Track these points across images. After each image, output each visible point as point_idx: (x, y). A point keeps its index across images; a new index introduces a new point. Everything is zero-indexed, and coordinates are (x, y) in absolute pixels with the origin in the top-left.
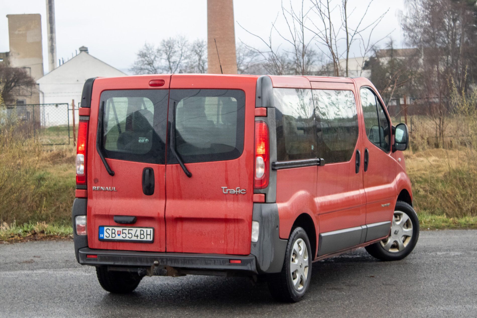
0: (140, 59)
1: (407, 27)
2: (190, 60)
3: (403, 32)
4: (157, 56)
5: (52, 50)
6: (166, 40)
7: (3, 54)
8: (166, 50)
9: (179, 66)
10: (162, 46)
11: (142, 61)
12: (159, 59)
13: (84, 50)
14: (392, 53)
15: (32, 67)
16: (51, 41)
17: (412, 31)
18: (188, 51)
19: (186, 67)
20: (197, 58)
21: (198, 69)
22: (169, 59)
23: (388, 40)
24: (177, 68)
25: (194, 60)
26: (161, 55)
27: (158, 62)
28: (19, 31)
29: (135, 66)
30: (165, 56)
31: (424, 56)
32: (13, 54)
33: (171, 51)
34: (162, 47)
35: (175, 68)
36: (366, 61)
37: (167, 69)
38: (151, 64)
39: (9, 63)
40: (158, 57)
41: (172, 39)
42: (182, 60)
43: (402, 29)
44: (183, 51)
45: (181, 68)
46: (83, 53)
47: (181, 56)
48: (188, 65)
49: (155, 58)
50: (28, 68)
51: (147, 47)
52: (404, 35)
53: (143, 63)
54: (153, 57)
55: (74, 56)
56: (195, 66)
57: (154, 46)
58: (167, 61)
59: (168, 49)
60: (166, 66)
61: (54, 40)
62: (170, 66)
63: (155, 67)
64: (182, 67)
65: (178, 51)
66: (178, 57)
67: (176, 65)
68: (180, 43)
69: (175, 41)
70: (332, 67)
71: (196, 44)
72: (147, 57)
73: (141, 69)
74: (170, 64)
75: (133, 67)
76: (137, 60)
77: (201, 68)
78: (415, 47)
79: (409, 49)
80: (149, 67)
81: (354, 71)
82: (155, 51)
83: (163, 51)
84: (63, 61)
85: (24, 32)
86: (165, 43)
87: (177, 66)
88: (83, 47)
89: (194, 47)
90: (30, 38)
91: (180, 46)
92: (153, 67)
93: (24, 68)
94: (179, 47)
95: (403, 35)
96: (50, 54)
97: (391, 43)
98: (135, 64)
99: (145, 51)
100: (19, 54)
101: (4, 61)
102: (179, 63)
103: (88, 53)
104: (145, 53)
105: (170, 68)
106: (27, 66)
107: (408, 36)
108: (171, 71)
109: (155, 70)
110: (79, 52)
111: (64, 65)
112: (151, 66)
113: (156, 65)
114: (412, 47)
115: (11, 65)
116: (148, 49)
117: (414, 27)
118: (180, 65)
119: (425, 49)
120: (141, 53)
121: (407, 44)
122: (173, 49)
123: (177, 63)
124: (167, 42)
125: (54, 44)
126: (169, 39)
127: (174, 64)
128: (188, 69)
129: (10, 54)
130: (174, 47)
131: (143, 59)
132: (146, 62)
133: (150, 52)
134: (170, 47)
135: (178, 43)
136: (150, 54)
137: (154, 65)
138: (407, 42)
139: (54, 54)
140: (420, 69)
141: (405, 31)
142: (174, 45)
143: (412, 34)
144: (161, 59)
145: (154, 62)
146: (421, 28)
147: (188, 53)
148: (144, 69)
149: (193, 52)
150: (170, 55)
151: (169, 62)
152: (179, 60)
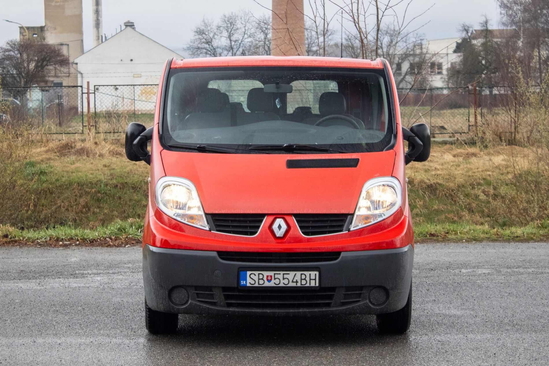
0: (197, 37)
1: (504, 4)
2: (254, 39)
3: (499, 10)
4: (216, 33)
5: (98, 24)
6: (227, 16)
7: (37, 28)
8: (227, 27)
9: (241, 45)
11: (199, 38)
12: (219, 37)
13: (130, 25)
14: (486, 34)
15: (70, 44)
16: (96, 15)
17: (510, 8)
18: (252, 28)
19: (250, 46)
20: (262, 36)
21: (263, 49)
22: (230, 37)
23: (482, 20)
24: (239, 47)
25: (259, 39)
26: (221, 33)
27: (217, 41)
28: (56, 2)
29: (191, 44)
30: (225, 34)
31: (524, 38)
32: (49, 29)
33: (233, 28)
34: (222, 23)
35: (237, 48)
36: (457, 43)
37: (227, 48)
38: (209, 42)
39: (44, 39)
40: (217, 35)
41: (234, 14)
42: (246, 38)
43: (498, 7)
44: (247, 28)
45: (244, 48)
46: (129, 28)
47: (245, 34)
48: (252, 44)
49: (214, 36)
50: (66, 44)
51: (205, 23)
52: (501, 14)
53: (201, 41)
54: (211, 35)
55: (118, 32)
56: (260, 46)
57: (213, 22)
58: (228, 39)
59: (229, 25)
60: (227, 45)
61: (100, 13)
62: (231, 45)
63: (214, 46)
65: (241, 28)
66: (240, 34)
67: (238, 44)
68: (243, 19)
69: (238, 16)
70: (419, 49)
71: (261, 20)
72: (205, 34)
73: (199, 48)
74: (231, 43)
75: (188, 46)
76: (193, 38)
77: (266, 48)
78: (514, 27)
79: (507, 30)
80: (207, 46)
81: (443, 54)
82: (214, 27)
83: (224, 27)
84: (106, 37)
85: (62, 4)
86: (226, 19)
87: (240, 45)
88: (129, 22)
89: (259, 24)
90: (69, 11)
91: (243, 22)
92: (212, 46)
93: (62, 44)
94: (242, 24)
95: (499, 13)
96: (95, 29)
97: (486, 22)
98: (191, 42)
99: (202, 28)
100: (55, 29)
101: (38, 36)
102: (242, 41)
103: (134, 29)
104: (203, 30)
105: (232, 48)
106: (64, 43)
107: (506, 14)
108: (233, 51)
109: (214, 49)
110: (123, 27)
111: (107, 42)
112: (209, 45)
113: (215, 43)
114: (509, 28)
115: (46, 40)
116: (206, 25)
117: (513, 5)
118: (243, 44)
119: (524, 30)
120: (198, 29)
121: (504, 24)
122: (235, 26)
123: (240, 42)
124: (228, 18)
125: (99, 18)
126: (230, 14)
127: (236, 43)
129: (46, 29)
130: (236, 24)
131: (200, 37)
132: (204, 40)
133: (209, 28)
134: (231, 23)
135: (241, 18)
136: (208, 31)
137: (213, 43)
138: (505, 22)
139: (100, 29)
140: (519, 53)
141: (502, 9)
142: (236, 21)
143: (510, 12)
144: (221, 37)
145: (213, 40)
146: (520, 6)
147: (253, 31)
148: (202, 48)
149: (258, 29)
150: (232, 32)
151: (231, 40)
152: (241, 38)
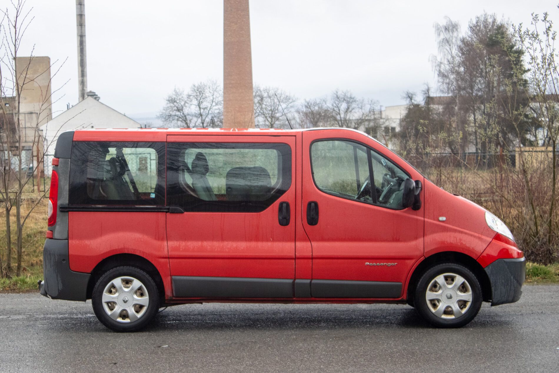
0: (169, 105)
1: (442, 73)
3: (437, 78)
4: (187, 101)
6: (196, 85)
7: (9, 98)
8: (197, 96)
9: (210, 112)
11: (171, 106)
12: (189, 105)
16: (81, 85)
17: (447, 77)
19: (218, 113)
22: (199, 105)
23: (425, 88)
24: (208, 114)
26: (191, 101)
27: (188, 108)
29: (164, 112)
30: (195, 102)
31: (459, 104)
33: (202, 96)
34: (192, 92)
35: (206, 114)
37: (197, 115)
38: (180, 110)
39: (15, 108)
40: (188, 103)
41: (202, 84)
42: (214, 106)
43: (436, 76)
44: (214, 97)
45: (212, 115)
46: (90, 98)
47: (213, 102)
48: (220, 111)
49: (185, 104)
50: (35, 113)
53: (172, 109)
54: (183, 103)
57: (183, 91)
58: (198, 107)
59: (198, 94)
61: (85, 83)
62: (200, 113)
63: (185, 113)
64: (214, 114)
65: (209, 96)
66: (209, 102)
67: (207, 111)
68: (211, 88)
69: (206, 86)
70: (372, 115)
72: (176, 102)
73: (170, 116)
74: (200, 111)
75: (161, 113)
76: (166, 106)
78: (451, 95)
79: (444, 97)
80: (178, 113)
81: (396, 119)
82: (185, 96)
83: (194, 96)
85: (31, 76)
86: (196, 88)
91: (211, 91)
92: (183, 114)
95: (438, 81)
96: (81, 98)
97: (428, 90)
98: (164, 110)
99: (174, 97)
100: (25, 99)
101: (9, 106)
102: (210, 109)
104: (175, 99)
105: (201, 115)
107: (443, 82)
108: (201, 118)
109: (185, 116)
112: (180, 112)
113: (186, 111)
114: (447, 95)
116: (177, 94)
117: (450, 74)
118: (212, 111)
119: (460, 97)
120: (170, 98)
121: (442, 91)
123: (208, 109)
125: (85, 88)
126: (200, 84)
127: (205, 111)
129: (16, 99)
130: (205, 93)
131: (172, 105)
132: (175, 108)
133: (180, 97)
134: (200, 92)
135: (209, 88)
136: (179, 99)
137: (184, 111)
141: (440, 77)
142: (205, 90)
143: (447, 81)
144: (191, 105)
145: (185, 108)
148: (173, 116)
150: (201, 100)
151: (200, 108)
152: (210, 106)
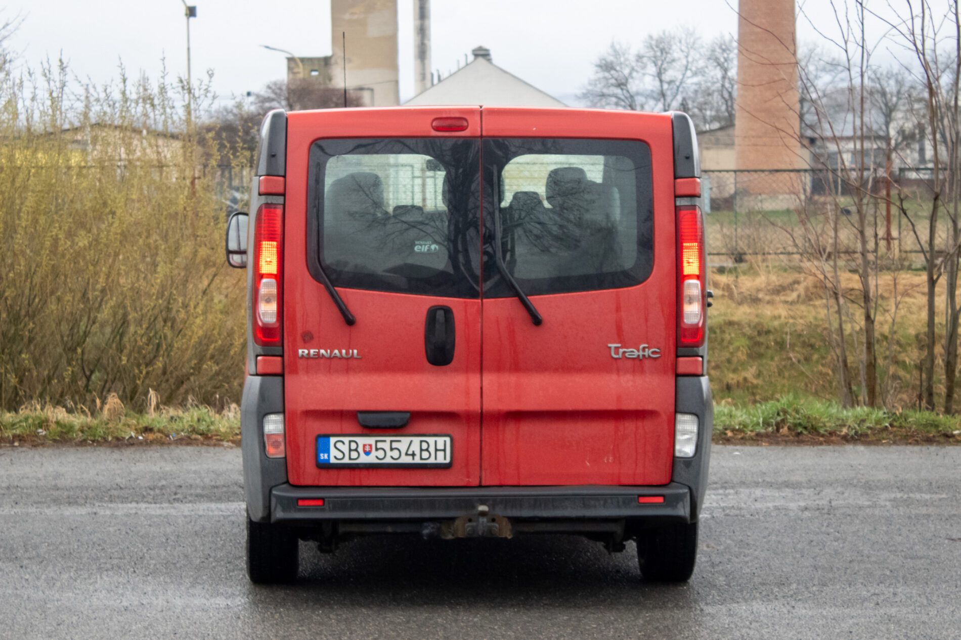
0: (601, 75)
2: (704, 78)
4: (636, 68)
5: (422, 53)
6: (655, 36)
7: (319, 59)
8: (655, 57)
9: (681, 89)
10: (647, 47)
11: (606, 78)
12: (640, 74)
13: (482, 54)
15: (377, 88)
16: (420, 36)
18: (700, 59)
19: (696, 92)
20: (718, 73)
21: (719, 97)
22: (659, 75)
24: (677, 94)
25: (712, 78)
26: (644, 67)
27: (637, 82)
28: (352, 14)
29: (590, 88)
30: (652, 69)
32: (338, 61)
33: (665, 59)
35: (672, 94)
37: (655, 95)
38: (622, 84)
39: (330, 79)
40: (637, 72)
41: (667, 34)
42: (688, 78)
44: (690, 59)
45: (684, 95)
46: (481, 60)
48: (700, 87)
49: (630, 74)
50: (368, 89)
53: (607, 83)
54: (626, 72)
55: (461, 67)
56: (714, 91)
57: (629, 49)
58: (657, 79)
59: (659, 54)
60: (655, 89)
61: (427, 32)
62: (662, 90)
63: (630, 91)
64: (687, 93)
65: (679, 59)
66: (679, 70)
67: (675, 87)
68: (683, 42)
69: (674, 38)
71: (717, 44)
72: (615, 70)
73: (603, 95)
74: (662, 86)
75: (585, 91)
76: (593, 77)
77: (726, 95)
80: (618, 91)
82: (632, 57)
83: (649, 58)
84: (439, 77)
85: (361, 16)
86: (654, 43)
87: (678, 90)
88: (480, 49)
89: (713, 51)
90: (374, 30)
91: (684, 48)
92: (628, 91)
93: (361, 89)
94: (682, 51)
96: (419, 61)
98: (590, 84)
99: (611, 58)
100: (350, 61)
101: (319, 75)
102: (681, 83)
103: (489, 60)
104: (612, 63)
105: (663, 95)
106: (366, 87)
108: (665, 100)
109: (632, 97)
110: (471, 58)
111: (441, 84)
112: (622, 89)
113: (633, 87)
115: (332, 82)
116: (616, 53)
118: (684, 88)
120: (604, 62)
122: (669, 55)
123: (678, 83)
124: (657, 41)
125: (426, 42)
126: (661, 34)
127: (671, 86)
128: (699, 95)
129: (333, 61)
130: (671, 51)
131: (607, 74)
132: (613, 81)
133: (622, 59)
134: (662, 50)
135: (680, 42)
136: (621, 63)
137: (629, 86)
139: (427, 62)
142: (671, 46)
144: (644, 74)
145: (630, 80)
147: (701, 63)
148: (609, 95)
149: (711, 61)
150: (663, 66)
151: (661, 81)
152: (680, 77)
